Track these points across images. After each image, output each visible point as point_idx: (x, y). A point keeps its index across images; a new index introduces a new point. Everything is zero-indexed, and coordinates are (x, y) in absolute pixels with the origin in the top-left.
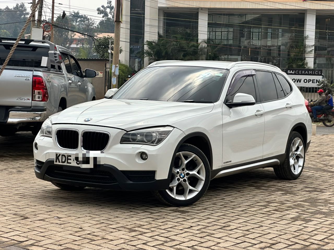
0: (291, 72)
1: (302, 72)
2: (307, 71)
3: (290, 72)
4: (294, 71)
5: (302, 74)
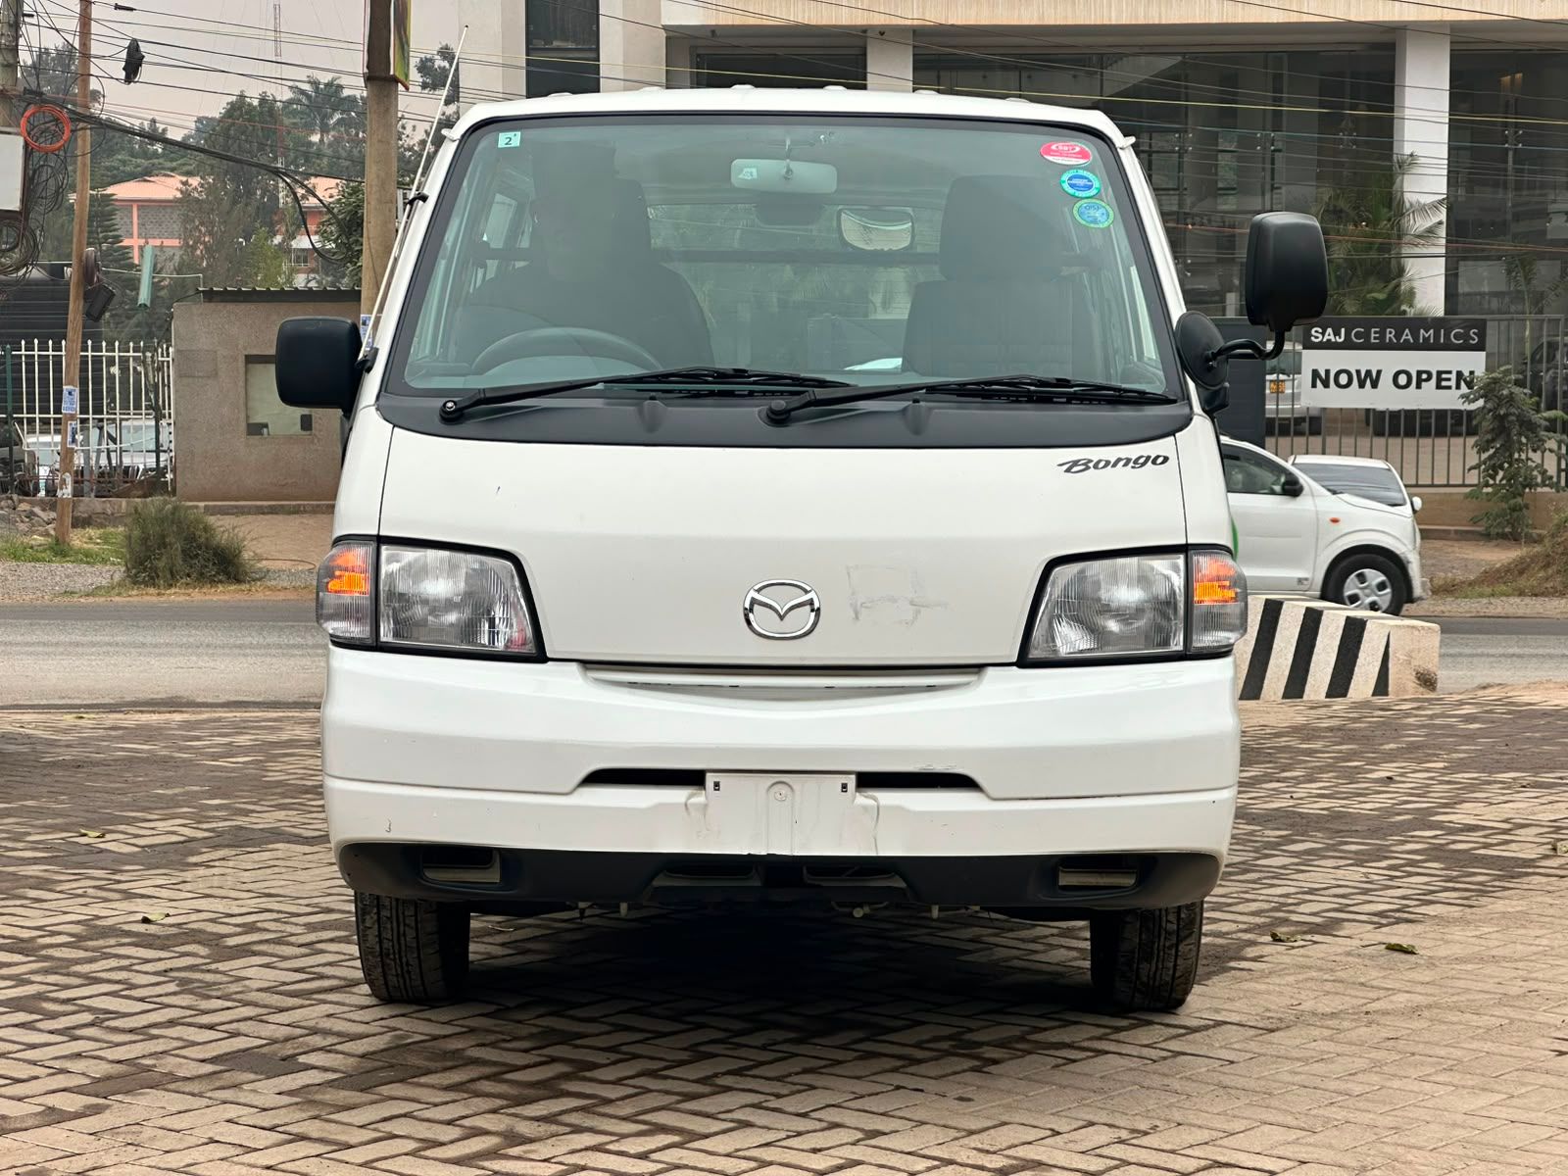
0: (1329, 335)
1: (1382, 335)
3: (1323, 334)
4: (1343, 330)
5: (1383, 346)
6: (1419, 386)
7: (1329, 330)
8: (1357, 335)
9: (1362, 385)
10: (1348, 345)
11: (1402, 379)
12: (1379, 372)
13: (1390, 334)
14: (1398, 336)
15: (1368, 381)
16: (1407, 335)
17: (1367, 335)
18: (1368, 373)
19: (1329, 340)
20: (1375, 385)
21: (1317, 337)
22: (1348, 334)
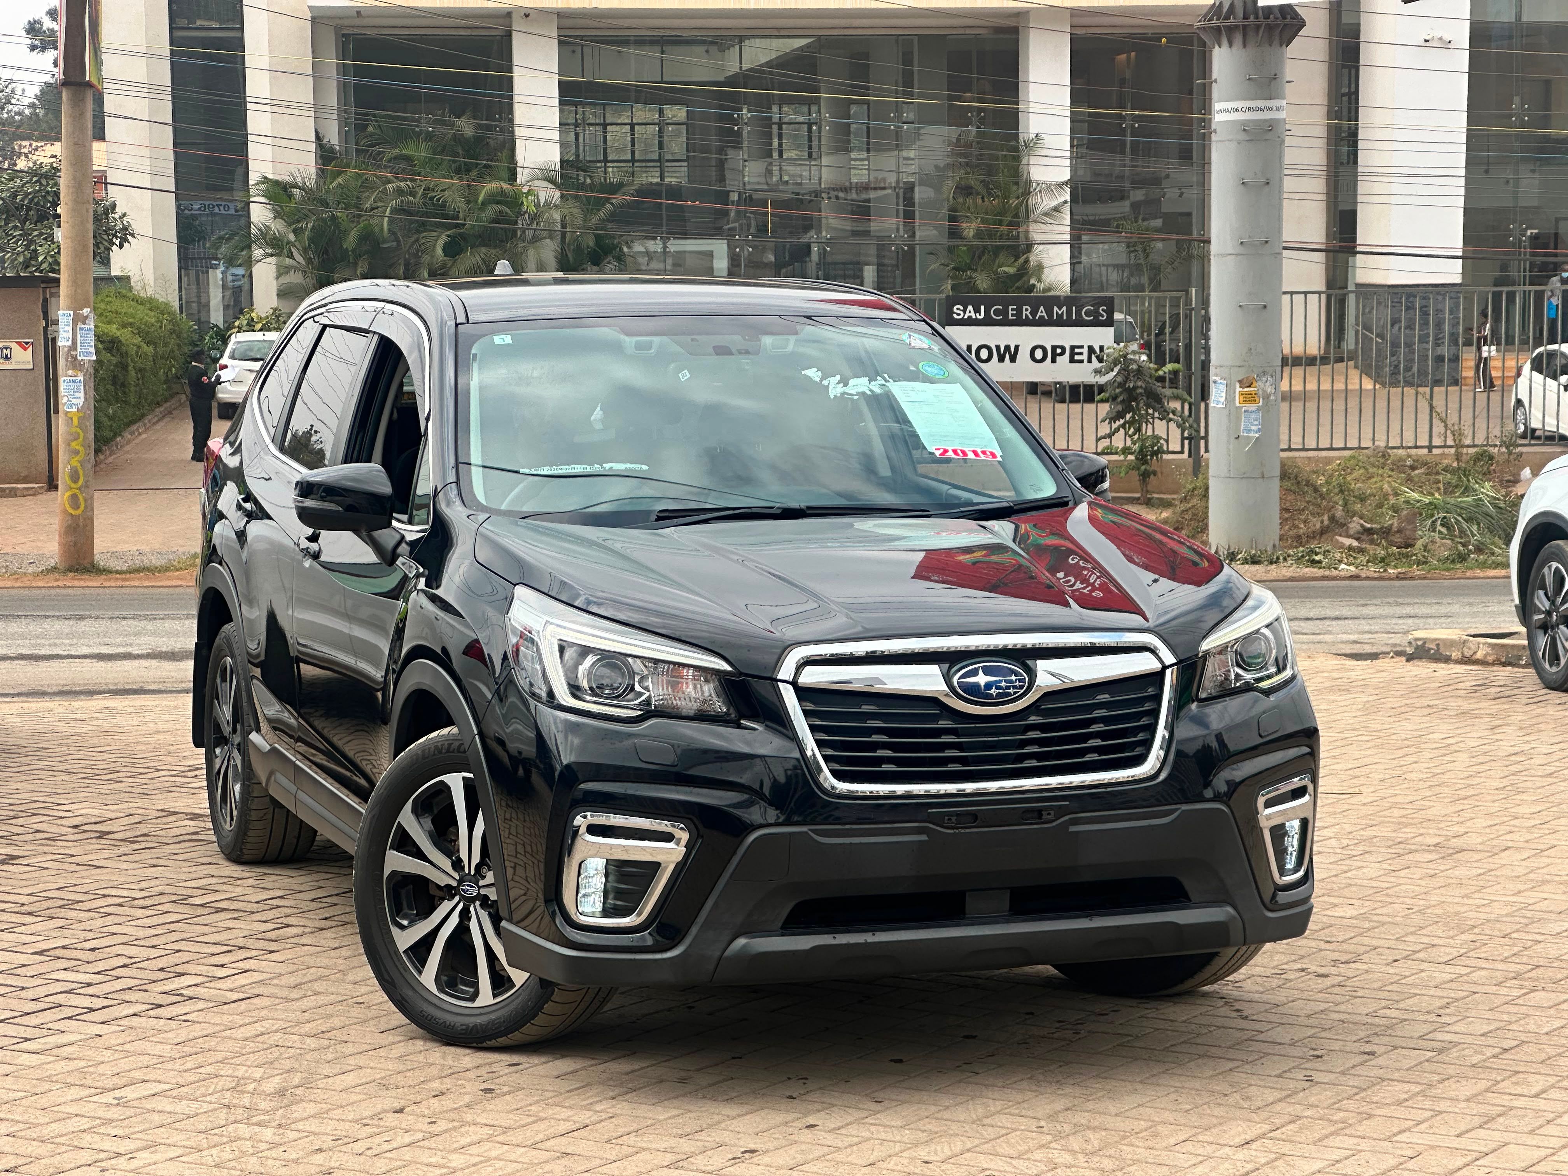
0: (970, 312)
1: (1019, 311)
2: (1042, 308)
3: (964, 311)
4: (983, 307)
5: (1020, 322)
6: (1054, 361)
7: (970, 308)
8: (997, 312)
9: (1001, 359)
10: (987, 322)
11: (1039, 354)
12: (1017, 347)
13: (1026, 311)
14: (1034, 312)
15: (1007, 356)
16: (1042, 312)
17: (1005, 312)
18: (1007, 348)
19: (970, 317)
20: (1013, 359)
21: (958, 315)
22: (987, 312)
